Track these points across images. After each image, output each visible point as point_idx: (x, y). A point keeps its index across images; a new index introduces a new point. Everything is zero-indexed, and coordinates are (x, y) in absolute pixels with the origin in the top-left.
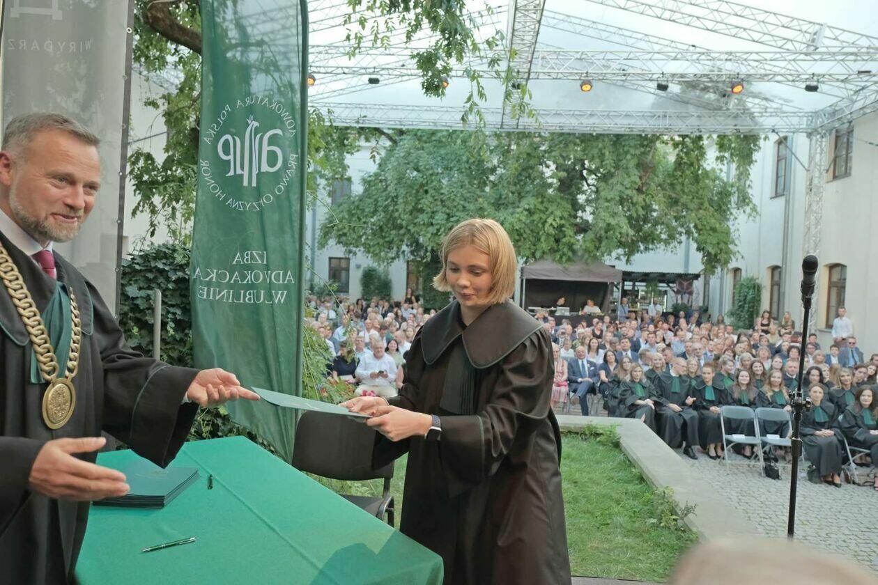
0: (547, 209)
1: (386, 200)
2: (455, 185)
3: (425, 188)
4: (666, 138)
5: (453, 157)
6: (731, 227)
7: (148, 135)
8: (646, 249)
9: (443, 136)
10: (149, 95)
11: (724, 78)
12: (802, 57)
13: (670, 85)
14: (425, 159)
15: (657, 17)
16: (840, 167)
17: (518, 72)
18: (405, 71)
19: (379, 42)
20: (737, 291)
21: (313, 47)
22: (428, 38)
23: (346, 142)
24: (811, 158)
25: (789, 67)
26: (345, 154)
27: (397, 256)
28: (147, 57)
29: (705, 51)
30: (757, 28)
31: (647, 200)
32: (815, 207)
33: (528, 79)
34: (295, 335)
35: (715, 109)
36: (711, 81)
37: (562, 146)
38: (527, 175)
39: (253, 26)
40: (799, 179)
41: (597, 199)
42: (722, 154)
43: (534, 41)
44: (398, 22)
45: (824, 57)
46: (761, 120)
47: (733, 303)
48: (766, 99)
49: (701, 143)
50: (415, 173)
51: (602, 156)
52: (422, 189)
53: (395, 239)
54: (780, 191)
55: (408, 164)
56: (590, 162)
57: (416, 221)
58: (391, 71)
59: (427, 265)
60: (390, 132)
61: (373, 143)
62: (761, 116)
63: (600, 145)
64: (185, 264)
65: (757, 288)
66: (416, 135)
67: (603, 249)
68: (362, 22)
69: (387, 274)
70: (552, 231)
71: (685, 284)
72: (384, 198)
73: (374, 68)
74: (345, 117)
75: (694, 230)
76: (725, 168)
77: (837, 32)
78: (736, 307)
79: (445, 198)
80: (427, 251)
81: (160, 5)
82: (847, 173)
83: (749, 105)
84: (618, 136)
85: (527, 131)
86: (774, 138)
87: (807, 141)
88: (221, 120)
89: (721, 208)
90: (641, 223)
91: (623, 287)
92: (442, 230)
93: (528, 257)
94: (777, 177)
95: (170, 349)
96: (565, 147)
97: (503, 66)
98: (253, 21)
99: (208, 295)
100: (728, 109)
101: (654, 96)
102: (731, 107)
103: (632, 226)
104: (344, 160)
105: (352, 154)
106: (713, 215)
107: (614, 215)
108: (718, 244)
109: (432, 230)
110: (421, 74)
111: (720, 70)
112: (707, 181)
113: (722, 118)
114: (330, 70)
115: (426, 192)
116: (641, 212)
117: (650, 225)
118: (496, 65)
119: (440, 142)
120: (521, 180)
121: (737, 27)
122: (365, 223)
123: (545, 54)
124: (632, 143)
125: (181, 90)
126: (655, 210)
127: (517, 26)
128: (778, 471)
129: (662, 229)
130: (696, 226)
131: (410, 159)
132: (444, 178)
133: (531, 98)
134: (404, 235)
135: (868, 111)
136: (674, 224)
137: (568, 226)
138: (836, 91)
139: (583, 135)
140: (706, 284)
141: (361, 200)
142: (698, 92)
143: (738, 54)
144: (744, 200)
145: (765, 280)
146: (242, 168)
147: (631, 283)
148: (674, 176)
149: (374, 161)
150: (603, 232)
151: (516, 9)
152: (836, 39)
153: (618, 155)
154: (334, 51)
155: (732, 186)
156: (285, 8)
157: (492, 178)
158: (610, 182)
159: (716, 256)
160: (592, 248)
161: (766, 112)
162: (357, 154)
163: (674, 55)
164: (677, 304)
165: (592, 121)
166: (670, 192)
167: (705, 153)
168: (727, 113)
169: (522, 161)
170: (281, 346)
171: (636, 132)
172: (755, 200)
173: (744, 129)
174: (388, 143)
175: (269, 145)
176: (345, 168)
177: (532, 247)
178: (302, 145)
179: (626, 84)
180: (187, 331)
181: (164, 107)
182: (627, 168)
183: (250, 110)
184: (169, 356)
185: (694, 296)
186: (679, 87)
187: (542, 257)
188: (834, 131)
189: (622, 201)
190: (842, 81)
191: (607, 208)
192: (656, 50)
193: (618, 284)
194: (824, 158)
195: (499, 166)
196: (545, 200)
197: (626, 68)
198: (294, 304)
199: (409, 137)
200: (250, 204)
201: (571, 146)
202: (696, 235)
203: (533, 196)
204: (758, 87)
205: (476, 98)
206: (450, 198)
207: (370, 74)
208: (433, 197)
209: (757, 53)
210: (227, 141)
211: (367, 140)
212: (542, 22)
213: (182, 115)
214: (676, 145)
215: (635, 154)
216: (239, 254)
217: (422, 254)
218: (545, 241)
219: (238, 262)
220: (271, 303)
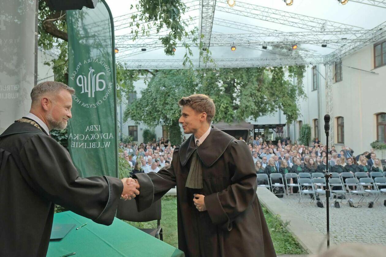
0: (221, 100)
1: (152, 100)
2: (181, 92)
3: (169, 94)
4: (267, 68)
5: (179, 80)
6: (297, 104)
7: (46, 77)
8: (263, 115)
9: (175, 72)
10: (45, 60)
11: (289, 43)
12: (320, 33)
13: (268, 46)
14: (168, 82)
15: (260, 19)
16: (338, 77)
17: (205, 44)
18: (157, 45)
19: (145, 33)
20: (301, 130)
21: (117, 36)
22: (166, 31)
23: (133, 76)
24: (326, 74)
25: (315, 37)
26: (133, 81)
27: (158, 124)
28: (44, 44)
29: (280, 32)
30: (301, 22)
31: (262, 95)
32: (329, 94)
33: (209, 46)
34: (115, 160)
35: (287, 56)
36: (284, 44)
37: (225, 73)
38: (211, 86)
39: (90, 29)
40: (322, 83)
41: (241, 95)
42: (291, 74)
43: (210, 31)
44: (153, 25)
45: (328, 33)
46: (305, 59)
47: (300, 135)
48: (307, 51)
49: (282, 70)
50: (164, 88)
51: (242, 77)
52: (167, 95)
53: (157, 116)
54: (315, 88)
55: (161, 84)
56: (237, 80)
57: (165, 108)
58: (151, 45)
59: (171, 127)
60: (152, 71)
61: (145, 76)
62: (305, 58)
63: (241, 72)
64: (65, 133)
65: (309, 128)
66: (163, 72)
67: (245, 116)
68: (138, 25)
69: (154, 131)
70: (223, 109)
71: (280, 128)
72: (151, 99)
73: (144, 44)
74: (132, 65)
75: (282, 106)
76: (292, 80)
77: (332, 23)
78: (301, 136)
79: (177, 98)
80: (170, 121)
81: (49, 22)
82: (341, 80)
83: (300, 54)
84: (248, 68)
85: (210, 68)
86: (311, 66)
87: (324, 67)
88: (77, 69)
89: (292, 95)
90: (260, 104)
91: (254, 131)
92: (177, 111)
93: (214, 121)
94: (314, 82)
96: (226, 74)
97: (198, 41)
98: (90, 27)
99: (75, 146)
100: (292, 56)
101: (262, 52)
102: (293, 55)
103: (256, 106)
104: (132, 84)
105: (136, 81)
106: (289, 99)
107: (248, 101)
108: (292, 111)
109: (172, 111)
110: (164, 46)
111: (287, 40)
112: (286, 85)
113: (290, 59)
114: (125, 46)
115: (169, 96)
116: (260, 99)
117: (264, 105)
118: (196, 41)
119: (174, 74)
120: (209, 89)
121: (293, 22)
122: (143, 110)
123: (216, 36)
124: (254, 71)
125: (60, 57)
126: (265, 99)
127: (203, 25)
128: (322, 204)
129: (269, 106)
130: (282, 104)
131: (161, 82)
132: (176, 89)
133: (211, 54)
134: (160, 114)
135: (347, 54)
136: (273, 104)
137: (229, 107)
138: (334, 47)
139: (233, 68)
140: (288, 128)
141: (141, 101)
142: (279, 49)
143: (294, 33)
144: (301, 92)
145: (312, 125)
146: (88, 89)
147: (258, 129)
148: (272, 84)
149: (146, 84)
150: (244, 109)
151: (202, 18)
152: (332, 26)
153: (249, 76)
154: (126, 38)
155: (296, 87)
156: (104, 21)
157: (197, 88)
158: (246, 87)
159: (291, 116)
160: (241, 116)
161: (307, 56)
162: (138, 81)
163: (268, 34)
164: (277, 137)
165: (237, 63)
166: (271, 91)
167: (284, 74)
168: (292, 57)
169: (209, 80)
170: (109, 166)
171: (255, 66)
172: (306, 92)
173: (298, 63)
174: (151, 76)
175: (99, 79)
176: (133, 87)
178: (114, 78)
179: (250, 47)
181: (52, 65)
182: (253, 82)
183: (90, 65)
185: (284, 133)
186: (271, 47)
187: (220, 121)
188: (334, 63)
189: (251, 96)
190: (336, 42)
191: (246, 98)
192: (261, 32)
193: (252, 130)
194: (331, 74)
195: (199, 83)
196: (220, 96)
197: (249, 40)
198: (114, 147)
199: (160, 73)
200: (92, 105)
201: (229, 73)
202: (283, 108)
203: (214, 95)
204: (303, 46)
205: (188, 55)
206: (179, 98)
207: (142, 47)
208: (172, 98)
209: (301, 32)
210: (80, 78)
211: (142, 75)
212: (214, 23)
213: (61, 68)
214: (272, 71)
215: (256, 76)
216: (88, 127)
217: (168, 122)
218: (221, 114)
219: (88, 130)
220: (103, 147)
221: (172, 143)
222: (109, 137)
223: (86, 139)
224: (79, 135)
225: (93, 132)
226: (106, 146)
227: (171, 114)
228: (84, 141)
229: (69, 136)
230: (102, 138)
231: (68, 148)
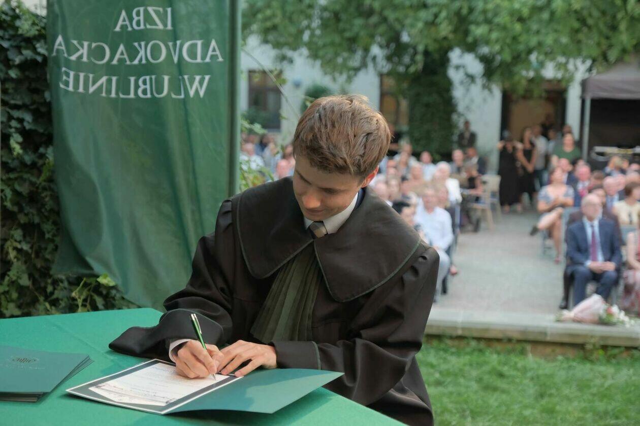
27: (364, 65)
53: (363, 33)
59: (416, 79)
64: (35, 37)
80: (415, 53)
92: (443, 14)
93: (594, 61)
95: (16, 179)
99: (76, 85)
109: (424, 15)
134: (376, 26)
177: (604, 41)
180: (42, 150)
184: (15, 192)
187: (620, 60)
198: (223, 98)
216: (124, 14)
217: (407, 59)
218: (627, 29)
219: (124, 27)
220: (182, 96)
221: (414, 141)
222: (203, 58)
223: (115, 62)
224: (89, 46)
225: (142, 36)
226: (192, 93)
227: (420, 25)
228: (110, 70)
229: (50, 50)
230: (176, 59)
231: (47, 95)
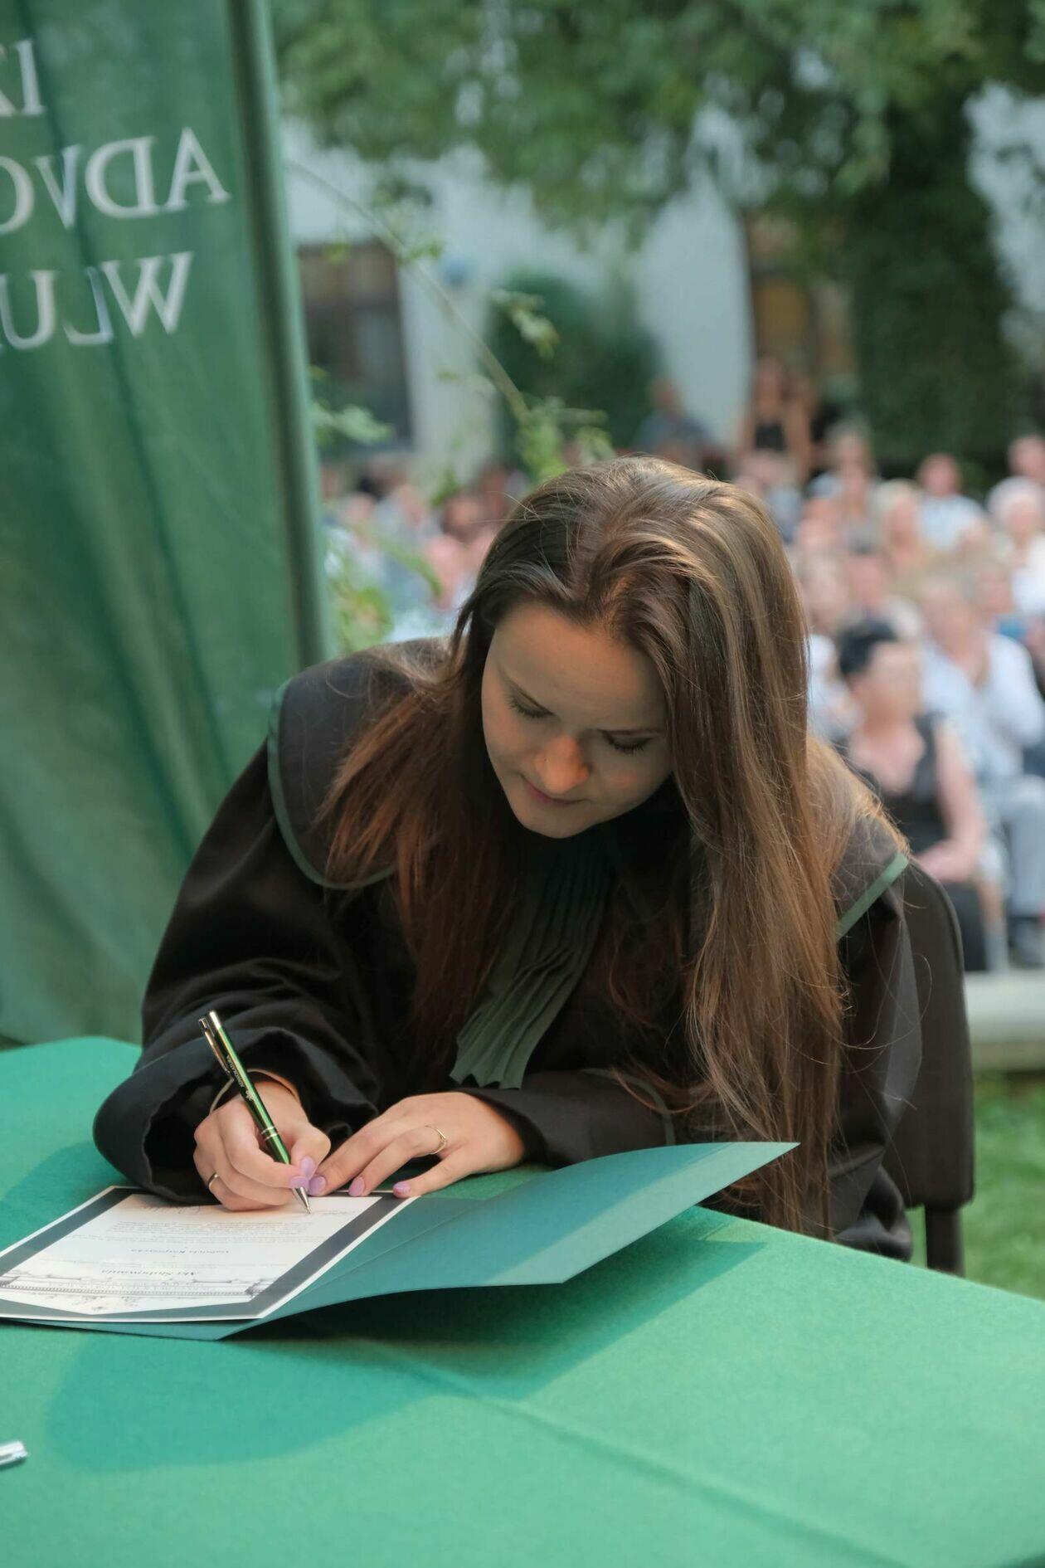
80: (855, 120)
220: (105, 335)
222: (162, 192)
226: (136, 320)
227: (860, 20)
230: (67, 212)
